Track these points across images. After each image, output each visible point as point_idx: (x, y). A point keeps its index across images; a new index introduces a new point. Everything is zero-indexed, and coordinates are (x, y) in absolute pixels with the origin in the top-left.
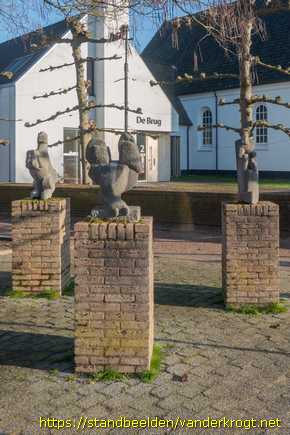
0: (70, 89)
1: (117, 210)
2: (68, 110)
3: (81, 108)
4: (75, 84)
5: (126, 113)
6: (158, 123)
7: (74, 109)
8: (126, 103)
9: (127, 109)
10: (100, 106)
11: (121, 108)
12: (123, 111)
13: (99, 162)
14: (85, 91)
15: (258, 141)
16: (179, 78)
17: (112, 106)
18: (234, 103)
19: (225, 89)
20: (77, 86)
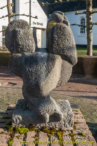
0: (4, 7)
1: (48, 116)
2: (3, 17)
3: (9, 16)
4: (6, 5)
5: (30, 19)
6: (42, 24)
7: (6, 16)
8: (30, 13)
9: (30, 16)
10: (18, 15)
11: (28, 16)
12: (29, 17)
13: (22, 51)
14: (11, 8)
15: (81, 33)
16: (56, 1)
17: (24, 15)
18: (83, 13)
19: (68, 11)
20: (7, 6)
